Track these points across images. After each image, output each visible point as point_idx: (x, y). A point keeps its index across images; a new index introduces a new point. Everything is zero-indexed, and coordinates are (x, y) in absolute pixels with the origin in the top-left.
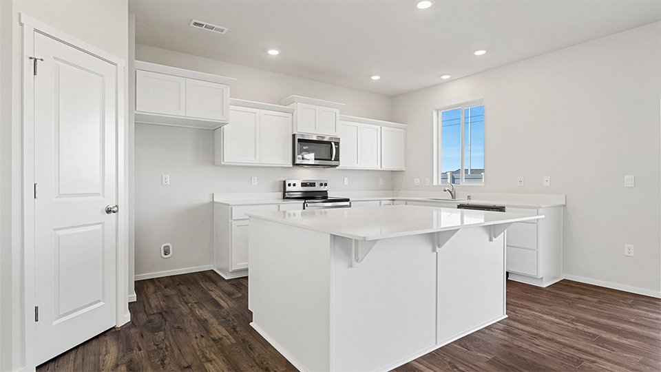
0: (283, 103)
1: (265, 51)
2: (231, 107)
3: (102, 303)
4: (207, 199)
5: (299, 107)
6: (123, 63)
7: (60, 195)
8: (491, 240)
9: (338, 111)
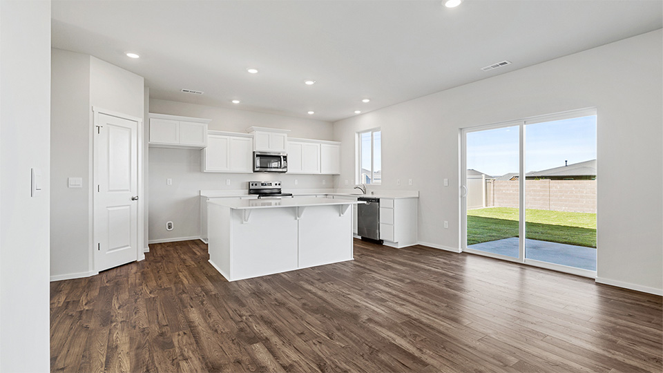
0: (247, 131)
1: (231, 101)
2: (209, 135)
3: (129, 247)
4: (196, 194)
5: (257, 134)
6: (141, 120)
7: (109, 191)
8: (340, 216)
9: (286, 135)
